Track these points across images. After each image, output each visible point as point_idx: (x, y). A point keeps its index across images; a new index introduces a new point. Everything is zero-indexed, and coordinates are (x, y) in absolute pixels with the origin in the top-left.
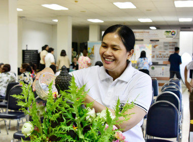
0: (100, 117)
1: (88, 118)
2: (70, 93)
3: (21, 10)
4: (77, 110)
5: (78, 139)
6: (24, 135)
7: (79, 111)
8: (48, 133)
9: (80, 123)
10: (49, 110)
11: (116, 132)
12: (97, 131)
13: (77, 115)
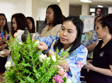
2: (27, 44)
4: (32, 54)
5: (34, 72)
7: (33, 55)
9: (34, 62)
11: (59, 70)
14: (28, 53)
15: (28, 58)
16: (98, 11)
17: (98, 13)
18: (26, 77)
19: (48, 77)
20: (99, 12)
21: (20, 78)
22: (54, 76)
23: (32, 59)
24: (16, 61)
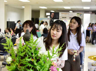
0: (45, 55)
1: (39, 55)
2: (30, 43)
3: (7, 1)
5: (34, 65)
6: (7, 63)
7: (35, 52)
8: (19, 62)
9: (35, 57)
10: (20, 51)
11: (53, 62)
12: (44, 61)
13: (34, 53)
14: (31, 50)
15: (30, 54)
16: (52, 15)
19: (46, 68)
20: (53, 16)
22: (50, 67)
24: (18, 57)
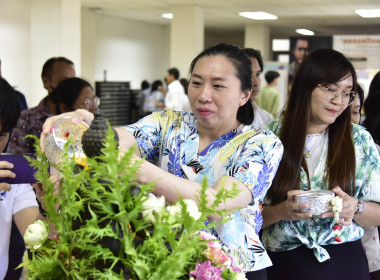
1: (147, 213)
2: (105, 162)
4: (121, 196)
7: (125, 201)
11: (208, 245)
13: (121, 207)
15: (107, 209)
16: (301, 49)
17: (299, 54)
18: (101, 274)
19: (173, 270)
20: (302, 52)
21: (80, 275)
22: (194, 268)
23: (122, 213)
24: (64, 219)
